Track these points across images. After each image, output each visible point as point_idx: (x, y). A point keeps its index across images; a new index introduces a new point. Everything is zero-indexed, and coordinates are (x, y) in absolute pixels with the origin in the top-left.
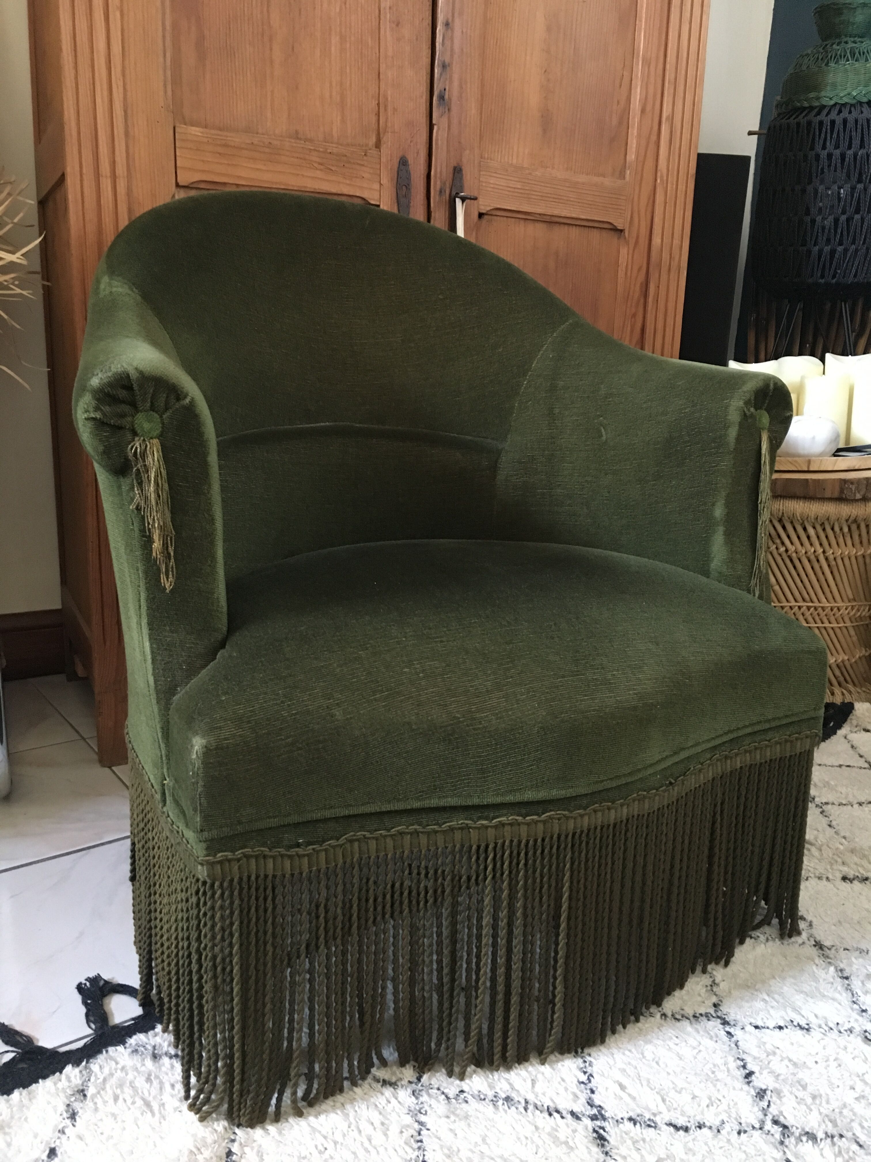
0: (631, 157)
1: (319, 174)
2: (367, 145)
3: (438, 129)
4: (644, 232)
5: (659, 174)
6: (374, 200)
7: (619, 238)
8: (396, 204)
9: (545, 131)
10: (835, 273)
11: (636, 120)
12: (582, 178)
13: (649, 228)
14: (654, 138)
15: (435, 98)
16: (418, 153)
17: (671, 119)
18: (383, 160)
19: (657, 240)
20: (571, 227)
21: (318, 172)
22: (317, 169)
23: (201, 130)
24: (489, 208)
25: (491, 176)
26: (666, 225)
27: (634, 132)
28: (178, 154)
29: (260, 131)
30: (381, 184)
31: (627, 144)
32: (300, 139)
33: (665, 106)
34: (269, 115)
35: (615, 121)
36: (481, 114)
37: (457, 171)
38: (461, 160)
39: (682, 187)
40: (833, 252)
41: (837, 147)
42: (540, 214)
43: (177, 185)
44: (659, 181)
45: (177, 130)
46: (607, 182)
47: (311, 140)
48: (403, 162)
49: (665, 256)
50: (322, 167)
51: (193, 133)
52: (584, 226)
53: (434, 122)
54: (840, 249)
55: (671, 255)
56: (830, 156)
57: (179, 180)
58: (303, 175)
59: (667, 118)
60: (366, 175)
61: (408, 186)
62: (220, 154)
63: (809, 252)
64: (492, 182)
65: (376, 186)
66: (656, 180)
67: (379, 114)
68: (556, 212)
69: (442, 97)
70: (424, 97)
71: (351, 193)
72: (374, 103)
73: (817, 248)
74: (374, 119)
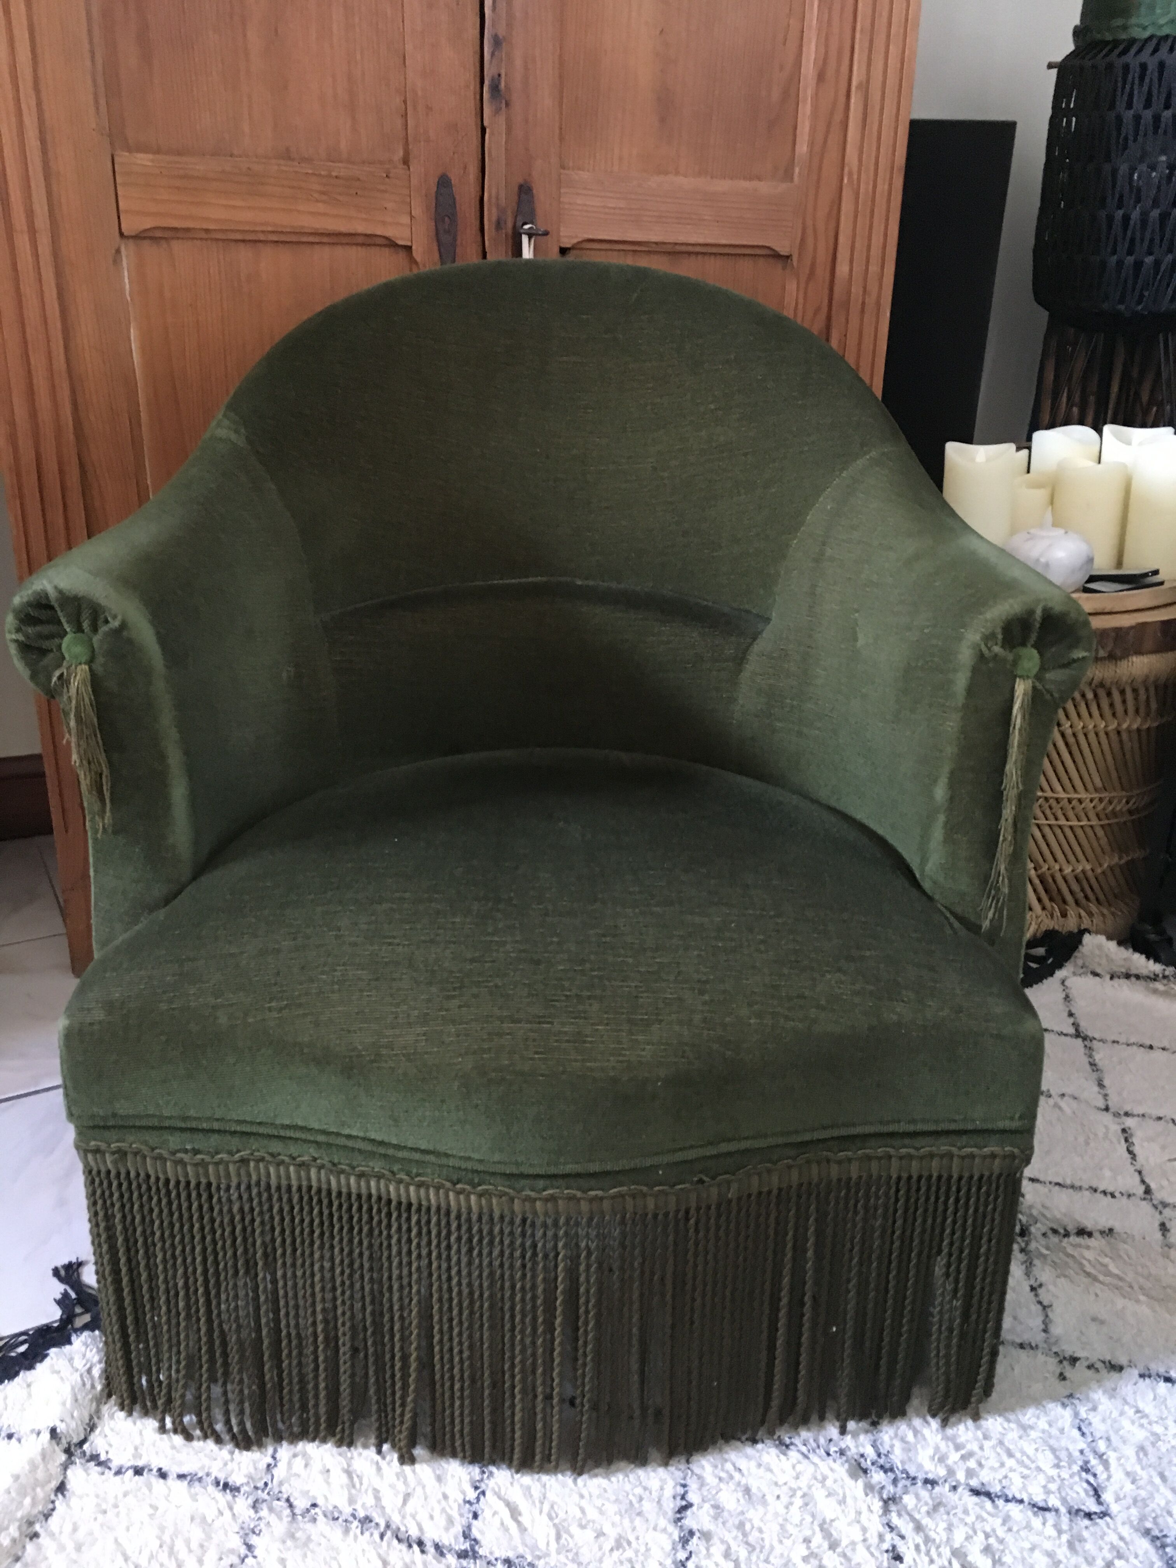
0: (802, 148)
1: (321, 208)
2: (390, 161)
3: (492, 134)
4: (823, 256)
5: (846, 170)
6: (402, 239)
7: (784, 268)
8: (435, 244)
9: (663, 120)
10: (1141, 296)
11: (810, 92)
12: (722, 186)
13: (831, 251)
14: (838, 117)
15: (486, 89)
16: (465, 168)
17: (865, 87)
18: (414, 181)
19: (842, 269)
20: (706, 258)
21: (320, 205)
22: (317, 201)
23: (151, 156)
24: (575, 241)
25: (578, 194)
26: (857, 245)
27: (806, 109)
28: (119, 193)
29: (236, 152)
30: (412, 217)
31: (795, 128)
32: (293, 160)
33: (855, 68)
34: (246, 128)
35: (776, 95)
36: (561, 104)
37: (525, 191)
38: (530, 175)
39: (882, 187)
40: (1138, 265)
41: (1148, 104)
42: (656, 243)
43: (121, 234)
44: (846, 181)
45: (117, 159)
46: (765, 188)
47: (308, 160)
48: (444, 182)
49: (857, 290)
50: (324, 198)
51: (139, 162)
52: (728, 254)
53: (486, 123)
54: (1149, 260)
55: (865, 288)
56: (1137, 118)
57: (123, 230)
58: (299, 211)
59: (858, 87)
60: (390, 205)
61: (453, 216)
62: (178, 188)
63: (1103, 264)
64: (579, 202)
65: (406, 220)
66: (842, 180)
67: (405, 116)
68: (682, 239)
69: (495, 88)
70: (472, 88)
71: (369, 232)
72: (398, 100)
73: (1115, 258)
74: (399, 122)
